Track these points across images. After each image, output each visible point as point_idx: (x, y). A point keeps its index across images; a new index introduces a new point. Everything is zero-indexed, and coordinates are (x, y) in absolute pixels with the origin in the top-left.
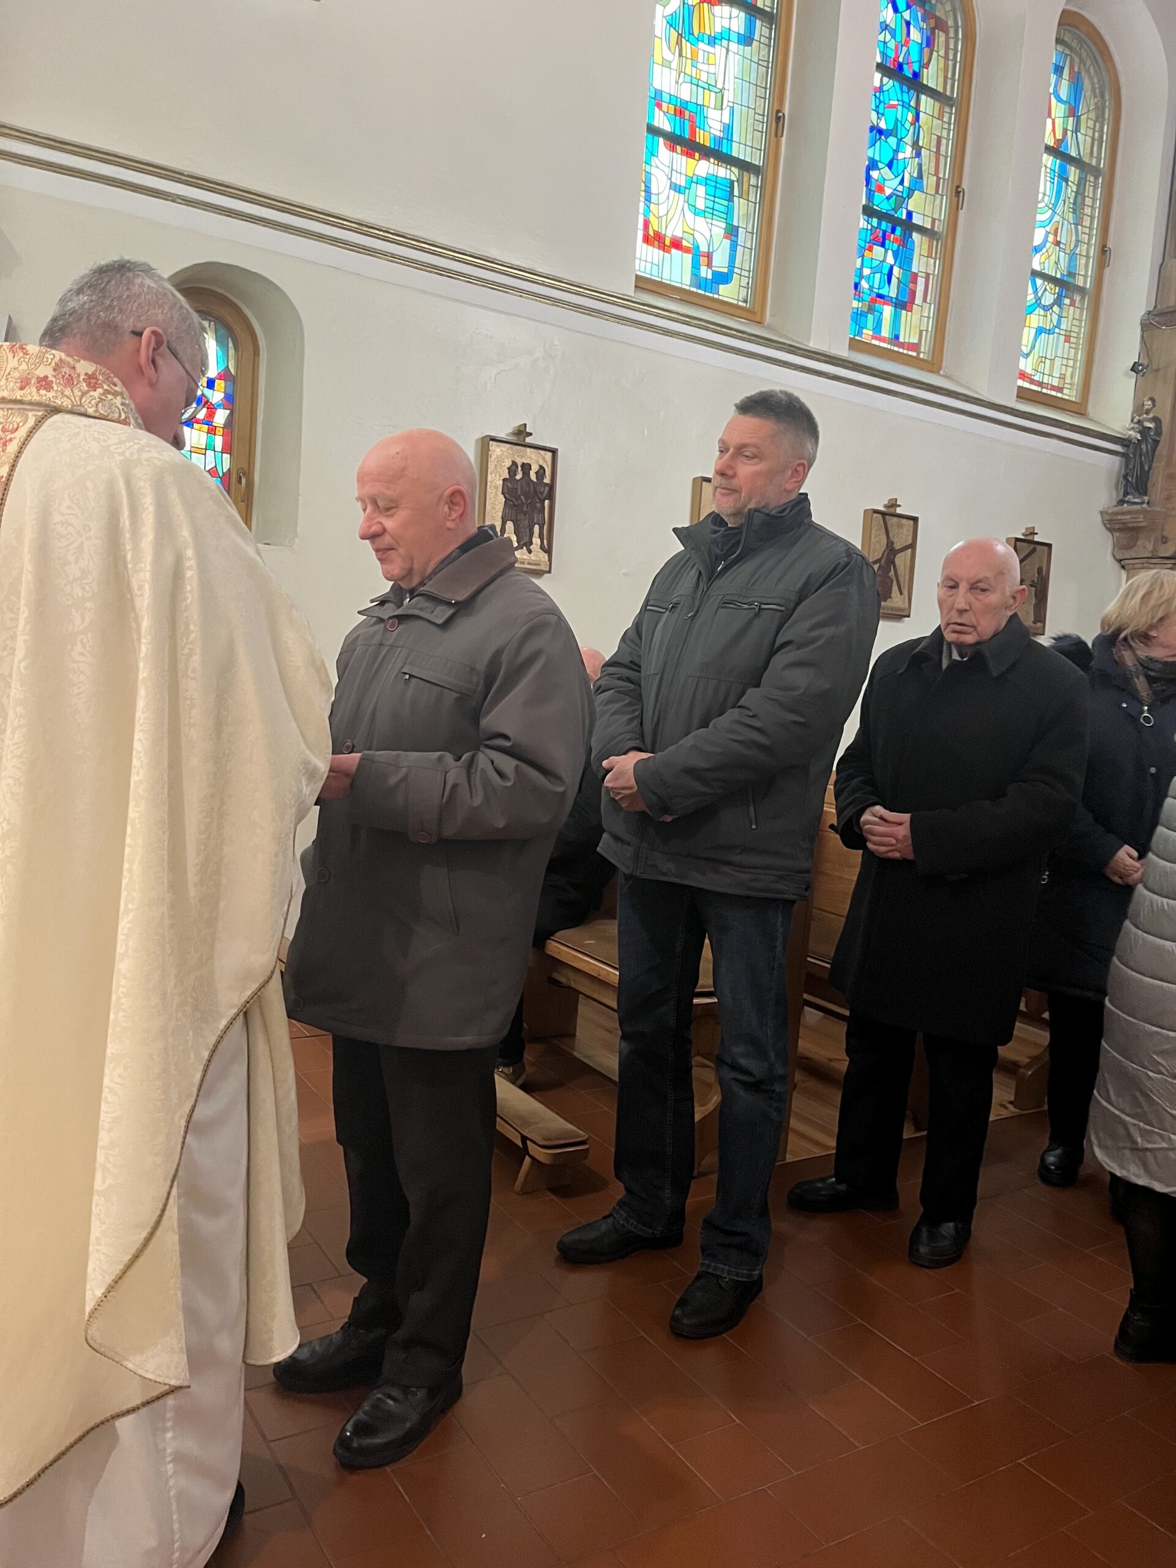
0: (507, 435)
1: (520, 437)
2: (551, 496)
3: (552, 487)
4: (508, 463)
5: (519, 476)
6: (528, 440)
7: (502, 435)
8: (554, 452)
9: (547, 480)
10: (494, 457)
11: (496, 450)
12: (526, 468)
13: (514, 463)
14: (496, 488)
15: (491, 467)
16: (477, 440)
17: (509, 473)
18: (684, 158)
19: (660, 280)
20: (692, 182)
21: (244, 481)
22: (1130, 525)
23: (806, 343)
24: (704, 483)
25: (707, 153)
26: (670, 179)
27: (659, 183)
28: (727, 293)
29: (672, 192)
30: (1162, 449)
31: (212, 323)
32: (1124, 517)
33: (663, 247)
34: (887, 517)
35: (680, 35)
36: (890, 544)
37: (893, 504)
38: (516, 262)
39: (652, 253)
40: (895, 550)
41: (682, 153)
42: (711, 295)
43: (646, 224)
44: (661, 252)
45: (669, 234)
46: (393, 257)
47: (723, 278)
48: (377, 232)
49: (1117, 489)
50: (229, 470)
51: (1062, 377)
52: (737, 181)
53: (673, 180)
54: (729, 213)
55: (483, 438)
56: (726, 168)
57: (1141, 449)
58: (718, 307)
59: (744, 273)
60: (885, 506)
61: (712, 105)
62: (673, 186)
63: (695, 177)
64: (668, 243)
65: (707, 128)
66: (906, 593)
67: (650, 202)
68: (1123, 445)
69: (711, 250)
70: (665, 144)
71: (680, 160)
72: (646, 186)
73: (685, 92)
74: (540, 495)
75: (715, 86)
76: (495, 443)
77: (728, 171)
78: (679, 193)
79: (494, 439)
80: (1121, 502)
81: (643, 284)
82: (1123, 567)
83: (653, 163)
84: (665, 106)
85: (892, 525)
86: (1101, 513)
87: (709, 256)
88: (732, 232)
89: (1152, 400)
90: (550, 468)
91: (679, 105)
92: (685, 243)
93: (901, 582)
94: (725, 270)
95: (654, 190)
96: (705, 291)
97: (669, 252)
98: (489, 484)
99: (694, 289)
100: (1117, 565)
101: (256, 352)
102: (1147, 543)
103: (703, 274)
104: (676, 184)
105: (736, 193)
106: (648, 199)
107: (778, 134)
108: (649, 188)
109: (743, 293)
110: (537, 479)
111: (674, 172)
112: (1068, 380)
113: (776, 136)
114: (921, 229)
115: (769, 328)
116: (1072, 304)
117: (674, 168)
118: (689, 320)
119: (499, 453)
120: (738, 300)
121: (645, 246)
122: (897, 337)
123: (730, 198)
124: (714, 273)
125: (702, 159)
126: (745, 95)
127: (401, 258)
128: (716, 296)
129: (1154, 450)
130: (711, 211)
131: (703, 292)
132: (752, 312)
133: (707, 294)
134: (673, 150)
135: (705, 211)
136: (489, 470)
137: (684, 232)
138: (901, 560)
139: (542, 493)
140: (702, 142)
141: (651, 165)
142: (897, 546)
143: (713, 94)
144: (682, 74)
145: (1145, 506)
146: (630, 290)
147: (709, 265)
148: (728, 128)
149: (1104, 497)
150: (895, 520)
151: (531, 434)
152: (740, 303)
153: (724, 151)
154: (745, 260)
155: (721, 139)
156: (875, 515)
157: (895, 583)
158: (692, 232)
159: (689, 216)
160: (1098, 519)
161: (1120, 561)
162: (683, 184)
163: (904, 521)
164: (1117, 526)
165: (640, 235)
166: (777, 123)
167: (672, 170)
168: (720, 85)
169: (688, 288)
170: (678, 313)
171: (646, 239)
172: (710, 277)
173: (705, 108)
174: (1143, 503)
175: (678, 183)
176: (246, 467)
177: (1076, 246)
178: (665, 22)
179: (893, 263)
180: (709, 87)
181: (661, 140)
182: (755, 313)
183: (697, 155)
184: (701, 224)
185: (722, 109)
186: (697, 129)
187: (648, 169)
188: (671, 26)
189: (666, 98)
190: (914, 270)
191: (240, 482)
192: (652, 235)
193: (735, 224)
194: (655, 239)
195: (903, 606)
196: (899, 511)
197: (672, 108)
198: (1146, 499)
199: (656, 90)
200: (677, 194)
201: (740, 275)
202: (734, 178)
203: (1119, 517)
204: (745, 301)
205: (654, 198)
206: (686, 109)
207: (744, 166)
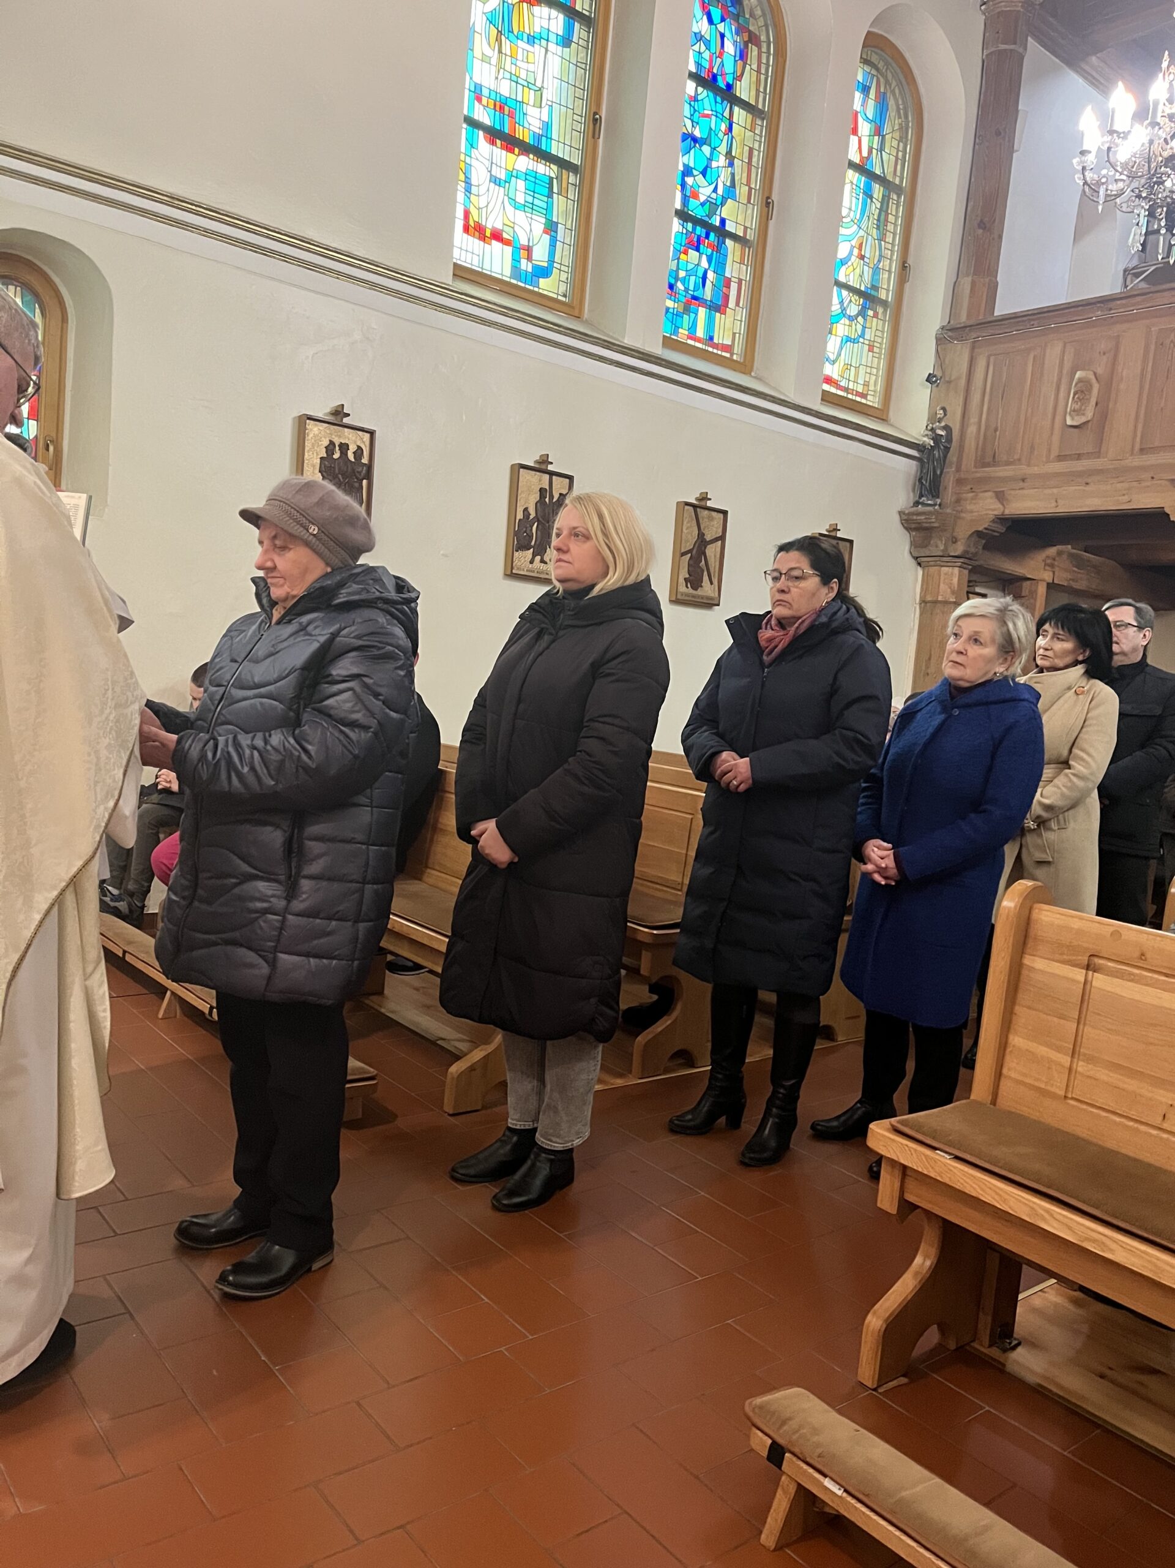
0: (325, 414)
1: (338, 415)
2: (369, 476)
3: (370, 467)
4: (326, 443)
5: (336, 456)
6: (346, 420)
7: (320, 415)
8: (372, 433)
9: (365, 460)
10: (311, 435)
11: (313, 429)
12: (344, 447)
13: (332, 443)
14: (314, 466)
15: (308, 445)
16: (295, 418)
17: (326, 452)
18: (504, 152)
19: (480, 270)
20: (512, 176)
21: (51, 448)
22: (925, 525)
23: (621, 339)
24: (521, 470)
25: (527, 149)
26: (490, 172)
27: (479, 175)
28: (547, 286)
29: (492, 185)
30: (952, 456)
31: (18, 288)
32: (919, 518)
33: (483, 238)
34: (698, 510)
35: (500, 32)
36: (701, 535)
37: (704, 498)
38: (334, 245)
39: (473, 243)
40: (706, 541)
41: (502, 148)
42: (531, 288)
43: (467, 214)
44: (482, 243)
45: (489, 225)
46: (207, 232)
47: (544, 272)
48: (190, 206)
49: (914, 490)
50: (36, 437)
51: (866, 384)
52: (557, 178)
53: (493, 173)
54: (549, 209)
55: (300, 417)
56: (546, 165)
57: (934, 455)
58: (536, 299)
59: (563, 268)
60: (697, 499)
61: (531, 103)
62: (493, 179)
63: (515, 172)
64: (488, 234)
65: (526, 125)
66: (715, 582)
67: (470, 193)
68: (919, 451)
69: (531, 244)
70: (485, 138)
71: (499, 154)
72: (466, 177)
73: (505, 89)
74: (358, 475)
75: (534, 85)
76: (312, 422)
77: (548, 168)
78: (499, 186)
79: (310, 418)
80: (917, 503)
81: (461, 272)
82: (919, 564)
83: (473, 156)
84: (484, 101)
85: (703, 518)
86: (900, 513)
87: (529, 250)
88: (551, 228)
89: (944, 409)
90: (368, 449)
91: (498, 99)
92: (505, 236)
93: (712, 571)
94: (545, 264)
95: (474, 181)
96: (525, 283)
97: (490, 244)
98: (306, 462)
99: (514, 281)
100: (913, 563)
101: (64, 319)
102: (939, 542)
103: (523, 267)
104: (496, 177)
105: (555, 190)
106: (468, 190)
107: (595, 135)
108: (470, 179)
109: (563, 288)
110: (355, 458)
111: (494, 166)
112: (872, 388)
113: (593, 137)
114: (734, 237)
115: (587, 323)
116: (876, 315)
117: (494, 161)
118: (507, 312)
119: (317, 432)
120: (558, 294)
121: (465, 235)
122: (711, 338)
123: (550, 195)
124: (536, 267)
125: (522, 154)
126: (564, 95)
127: (214, 233)
128: (536, 289)
129: (945, 457)
130: (531, 206)
131: (520, 284)
132: (571, 307)
133: (527, 286)
134: (493, 143)
135: (525, 206)
136: (307, 449)
137: (504, 224)
138: (712, 551)
139: (360, 473)
140: (521, 138)
141: (471, 157)
142: (708, 538)
143: (532, 92)
144: (502, 71)
145: (937, 507)
146: (447, 278)
147: (529, 258)
148: (547, 126)
149: (902, 498)
150: (706, 512)
151: (348, 415)
152: (560, 298)
153: (543, 148)
154: (564, 255)
155: (540, 136)
156: (687, 507)
157: (705, 573)
158: (512, 225)
159: (510, 209)
160: (896, 518)
161: (916, 558)
162: (503, 178)
163: (714, 514)
164: (913, 526)
165: (459, 224)
166: (595, 125)
167: (492, 163)
168: (539, 84)
169: (508, 279)
170: (495, 304)
171: (466, 229)
172: (530, 269)
173: (525, 105)
174: (935, 505)
175: (498, 176)
176: (54, 435)
177: (879, 261)
178: (485, 18)
179: (707, 267)
180: (528, 85)
181: (481, 133)
182: (573, 308)
183: (516, 150)
184: (520, 217)
185: (541, 107)
186: (517, 125)
187: (468, 160)
188: (491, 22)
189: (485, 92)
190: (728, 275)
191: (47, 449)
192: (473, 225)
193: (555, 219)
194: (477, 231)
195: (713, 595)
196: (709, 504)
197: (491, 103)
198: (938, 501)
199: (476, 84)
200: (497, 187)
201: (560, 270)
202: (553, 175)
203: (915, 517)
204: (565, 296)
205: (474, 190)
206: (506, 104)
207: (563, 164)
